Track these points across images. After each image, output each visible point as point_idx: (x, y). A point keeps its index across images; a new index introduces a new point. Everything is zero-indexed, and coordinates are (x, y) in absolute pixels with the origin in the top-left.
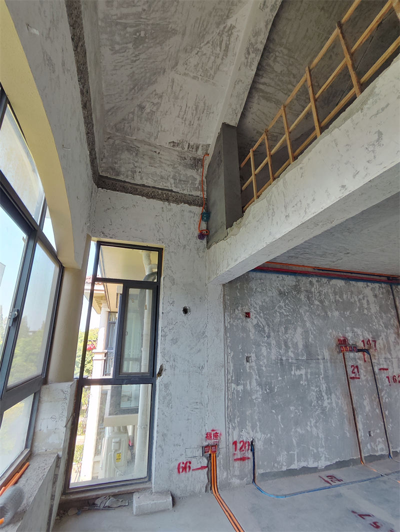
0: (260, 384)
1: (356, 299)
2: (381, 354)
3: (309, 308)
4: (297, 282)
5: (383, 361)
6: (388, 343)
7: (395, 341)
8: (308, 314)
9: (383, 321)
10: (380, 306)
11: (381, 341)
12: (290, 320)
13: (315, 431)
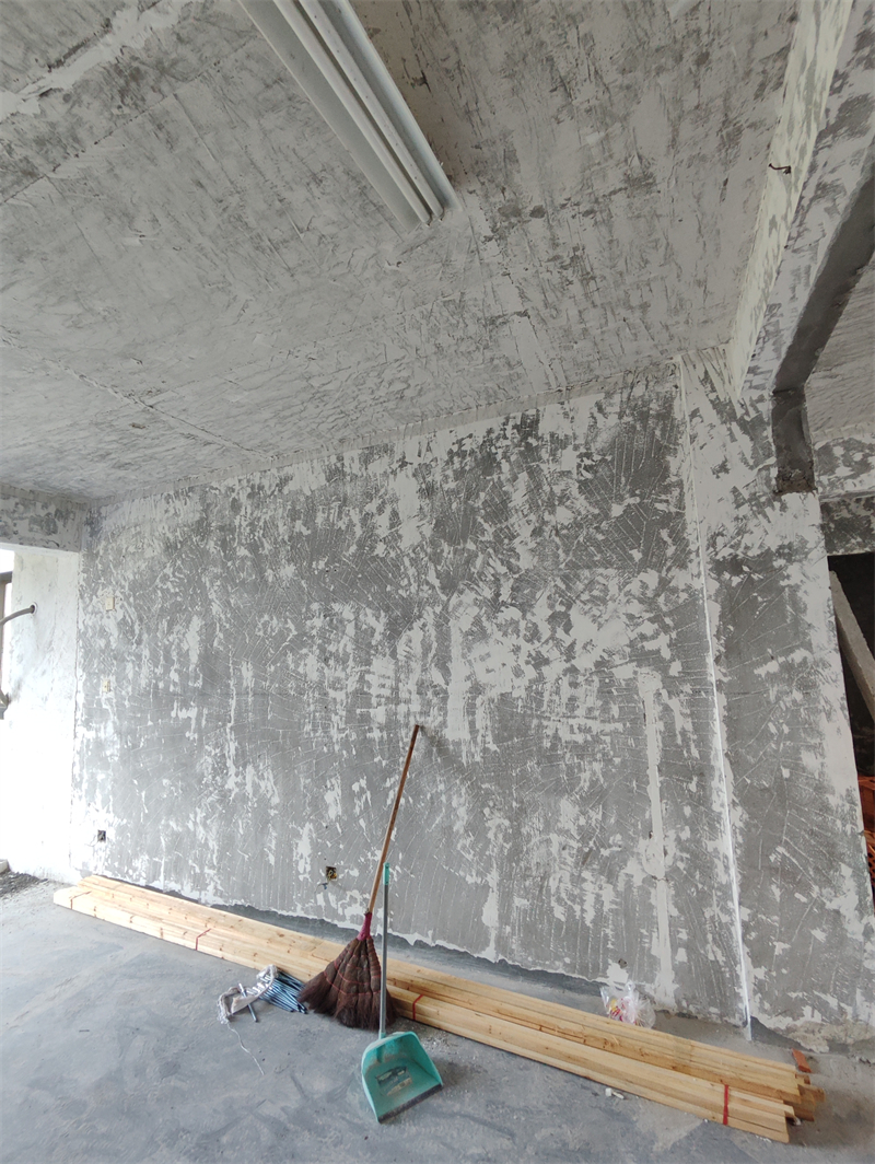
0: (119, 733)
1: (356, 517)
2: (410, 671)
3: (223, 568)
4: (205, 511)
5: (410, 693)
6: (444, 637)
7: (474, 629)
8: (219, 583)
9: (439, 568)
10: (437, 522)
11: (416, 634)
12: (180, 604)
13: (201, 832)
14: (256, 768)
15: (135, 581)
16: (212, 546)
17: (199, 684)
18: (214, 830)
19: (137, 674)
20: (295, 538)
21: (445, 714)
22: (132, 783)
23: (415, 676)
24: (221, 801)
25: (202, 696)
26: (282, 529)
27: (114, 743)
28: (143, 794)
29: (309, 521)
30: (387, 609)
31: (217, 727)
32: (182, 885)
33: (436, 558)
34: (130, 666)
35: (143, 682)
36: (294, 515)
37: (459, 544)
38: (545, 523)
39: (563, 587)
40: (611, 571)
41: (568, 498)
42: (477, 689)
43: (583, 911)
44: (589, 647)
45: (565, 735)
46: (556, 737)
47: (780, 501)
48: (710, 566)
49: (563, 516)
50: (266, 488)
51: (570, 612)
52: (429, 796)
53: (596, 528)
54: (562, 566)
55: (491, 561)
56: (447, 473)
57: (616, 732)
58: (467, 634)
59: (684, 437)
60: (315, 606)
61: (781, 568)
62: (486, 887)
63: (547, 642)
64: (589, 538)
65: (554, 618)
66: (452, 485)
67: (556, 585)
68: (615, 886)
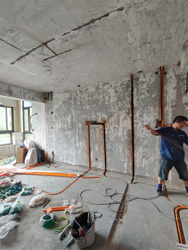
0: (55, 136)
1: (101, 97)
2: (112, 125)
3: (75, 106)
4: (71, 95)
5: (112, 129)
6: (118, 119)
7: (125, 118)
8: (74, 109)
9: (118, 106)
10: (118, 97)
11: (113, 118)
12: (66, 113)
13: (72, 153)
14: (82, 142)
15: (57, 109)
16: (72, 102)
17: (71, 127)
18: (74, 153)
19: (58, 126)
20: (89, 101)
21: (118, 133)
22: (58, 145)
23: (113, 126)
24: (75, 148)
25: (71, 129)
26: (86, 99)
27: (54, 138)
28: (60, 147)
29: (92, 97)
30: (108, 114)
31: (74, 135)
32: (69, 162)
33: (117, 105)
34: (57, 124)
35: (60, 127)
36: (89, 96)
37: (122, 102)
38: (139, 98)
39: (142, 110)
40: (152, 107)
41: (144, 93)
42: (124, 128)
43: (142, 165)
44: (146, 121)
45: (141, 136)
46: (139, 137)
47: (186, 94)
48: (171, 106)
49: (143, 97)
50: (83, 91)
51: (143, 115)
52: (115, 147)
53: (149, 99)
54: (142, 106)
55: (128, 105)
56: (120, 88)
57: (150, 136)
58: (123, 118)
59: (168, 82)
60: (93, 113)
61: (185, 107)
62: (125, 161)
63: (138, 120)
64: (148, 101)
65: (140, 116)
66: (121, 91)
67: (141, 110)
68: (148, 161)
